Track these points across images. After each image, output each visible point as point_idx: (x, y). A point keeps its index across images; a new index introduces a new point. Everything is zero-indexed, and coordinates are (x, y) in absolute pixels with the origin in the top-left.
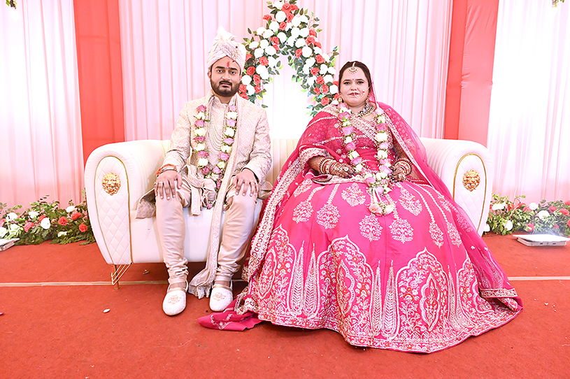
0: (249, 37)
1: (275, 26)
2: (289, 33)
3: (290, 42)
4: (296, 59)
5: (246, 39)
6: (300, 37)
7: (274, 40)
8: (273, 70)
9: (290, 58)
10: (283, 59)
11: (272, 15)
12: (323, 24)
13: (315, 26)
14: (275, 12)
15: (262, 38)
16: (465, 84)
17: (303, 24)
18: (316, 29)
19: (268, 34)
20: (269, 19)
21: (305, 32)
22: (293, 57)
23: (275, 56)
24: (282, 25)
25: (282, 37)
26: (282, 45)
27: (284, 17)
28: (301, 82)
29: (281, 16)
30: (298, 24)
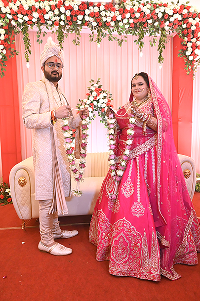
0: (80, 103)
1: (92, 99)
2: (98, 102)
3: (99, 105)
4: (102, 113)
5: (78, 104)
6: (103, 103)
7: (91, 104)
8: (91, 118)
9: (99, 112)
10: (96, 113)
11: (90, 93)
12: (114, 97)
13: (110, 97)
14: (92, 92)
15: (86, 104)
16: (180, 123)
17: (105, 97)
18: (110, 99)
19: (89, 102)
20: (89, 95)
21: (106, 101)
22: (100, 112)
23: (92, 112)
24: (95, 98)
25: (95, 103)
26: (95, 107)
27: (96, 94)
28: (104, 123)
29: (94, 94)
30: (102, 97)
